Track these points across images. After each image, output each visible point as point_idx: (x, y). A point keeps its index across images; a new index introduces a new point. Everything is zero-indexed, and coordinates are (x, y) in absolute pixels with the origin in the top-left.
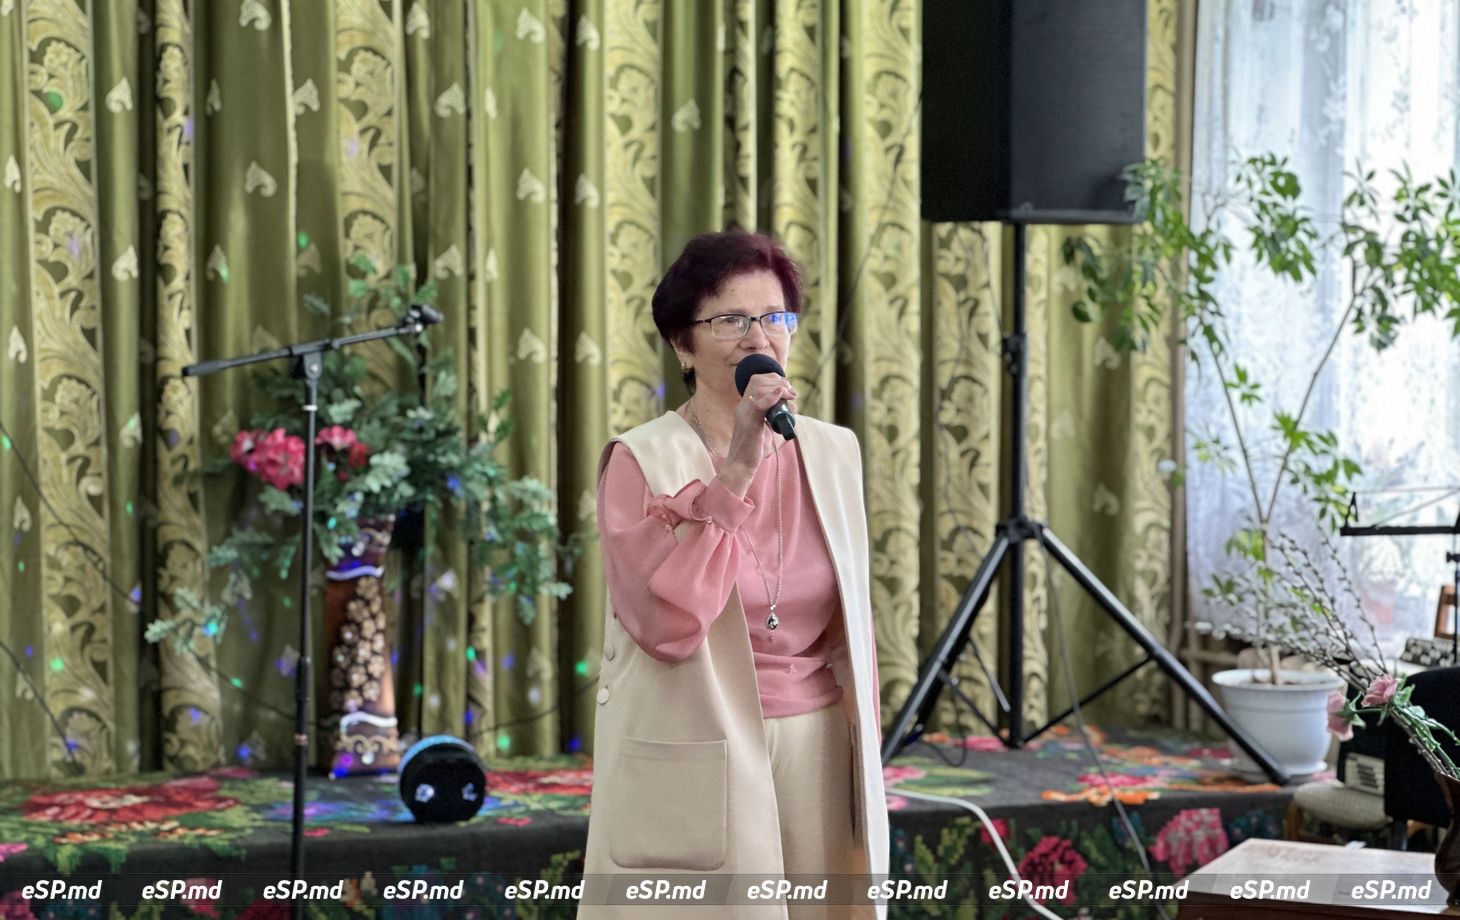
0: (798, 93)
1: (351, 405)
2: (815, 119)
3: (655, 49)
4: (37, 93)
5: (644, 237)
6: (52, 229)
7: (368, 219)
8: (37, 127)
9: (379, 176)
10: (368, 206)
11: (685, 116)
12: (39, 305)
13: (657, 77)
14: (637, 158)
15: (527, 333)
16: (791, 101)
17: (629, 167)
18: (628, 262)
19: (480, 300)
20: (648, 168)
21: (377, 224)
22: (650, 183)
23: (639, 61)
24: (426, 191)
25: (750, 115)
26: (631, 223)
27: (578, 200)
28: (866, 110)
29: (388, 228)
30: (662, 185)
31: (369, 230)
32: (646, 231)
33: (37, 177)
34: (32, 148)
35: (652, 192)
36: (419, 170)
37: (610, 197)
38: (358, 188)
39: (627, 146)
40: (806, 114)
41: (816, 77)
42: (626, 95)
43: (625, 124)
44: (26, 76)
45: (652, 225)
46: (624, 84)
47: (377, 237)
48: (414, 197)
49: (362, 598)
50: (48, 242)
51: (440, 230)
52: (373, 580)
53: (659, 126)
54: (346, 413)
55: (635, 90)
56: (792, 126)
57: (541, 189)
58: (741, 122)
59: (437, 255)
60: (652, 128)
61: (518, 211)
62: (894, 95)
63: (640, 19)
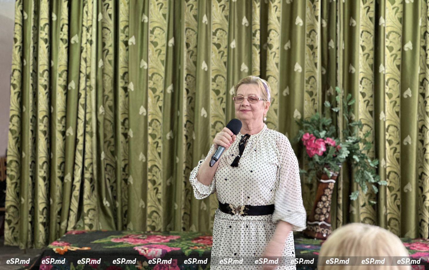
3: (400, 26)
4: (214, 44)
5: (396, 83)
6: (216, 81)
8: (214, 53)
11: (408, 46)
12: (212, 102)
13: (401, 34)
14: (395, 59)
17: (392, 62)
18: (391, 90)
20: (398, 62)
22: (398, 67)
23: (395, 30)
26: (392, 79)
29: (316, 81)
30: (402, 67)
31: (313, 82)
32: (397, 81)
33: (213, 67)
34: (212, 59)
35: (399, 69)
37: (387, 70)
39: (392, 56)
42: (391, 40)
43: (391, 49)
44: (211, 39)
45: (399, 79)
46: (391, 37)
50: (215, 84)
53: (401, 49)
55: (395, 39)
60: (399, 50)
63: (396, 17)
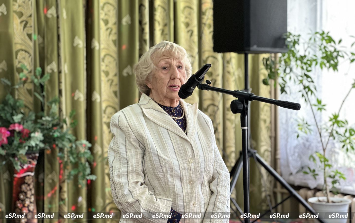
0: (161, 13)
1: (20, 116)
2: (166, 21)
5: (113, 60)
7: (23, 52)
9: (27, 38)
10: (23, 48)
11: (126, 20)
13: (116, 6)
14: (110, 33)
15: (77, 91)
16: (159, 15)
17: (108, 36)
18: (108, 68)
19: (63, 80)
20: (114, 37)
21: (27, 54)
22: (114, 42)
23: (111, 1)
24: (43, 43)
25: (147, 19)
26: (108, 55)
27: (92, 47)
28: (182, 19)
29: (30, 55)
30: (119, 43)
31: (24, 56)
32: (113, 58)
35: (115, 45)
36: (41, 36)
37: (102, 46)
38: (20, 41)
39: (107, 29)
40: (163, 19)
41: (166, 8)
42: (106, 13)
43: (106, 22)
45: (116, 56)
46: (106, 9)
47: (27, 58)
48: (39, 45)
49: (27, 183)
51: (49, 56)
52: (30, 177)
53: (117, 23)
54: (19, 119)
55: (109, 11)
56: (159, 23)
57: (81, 42)
58: (144, 22)
59: (48, 65)
60: (115, 24)
61: (74, 50)
62: (190, 14)
